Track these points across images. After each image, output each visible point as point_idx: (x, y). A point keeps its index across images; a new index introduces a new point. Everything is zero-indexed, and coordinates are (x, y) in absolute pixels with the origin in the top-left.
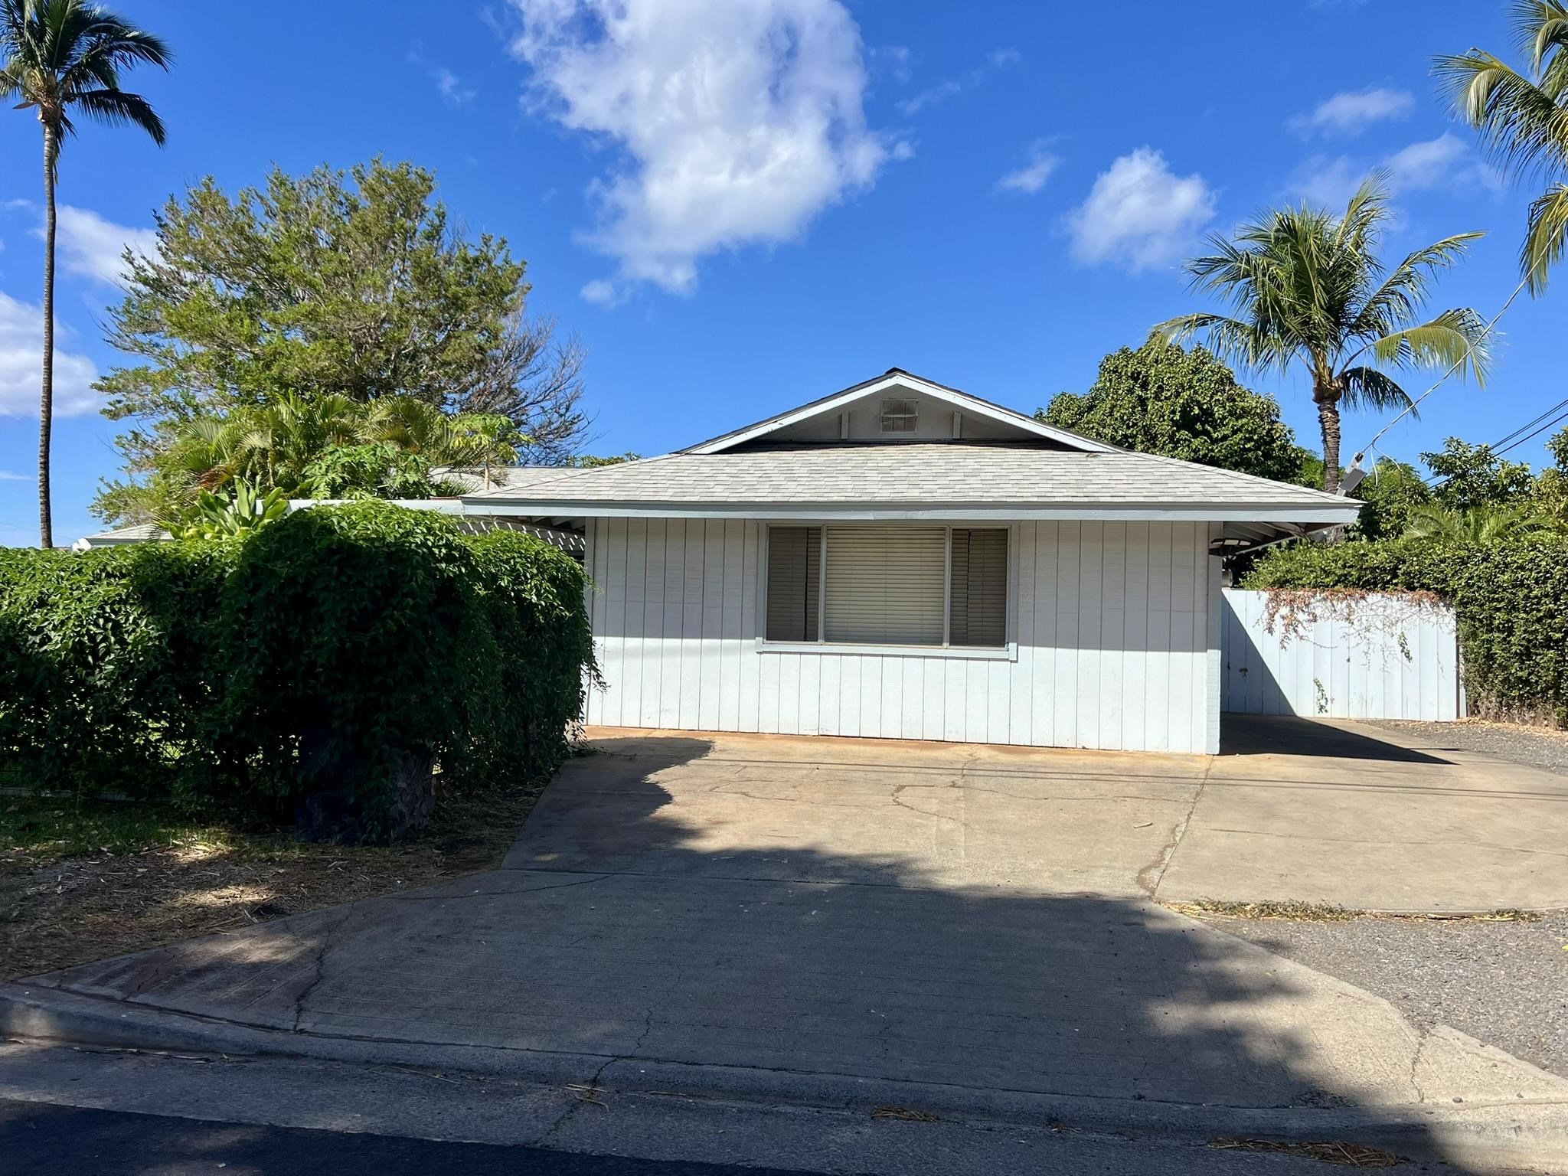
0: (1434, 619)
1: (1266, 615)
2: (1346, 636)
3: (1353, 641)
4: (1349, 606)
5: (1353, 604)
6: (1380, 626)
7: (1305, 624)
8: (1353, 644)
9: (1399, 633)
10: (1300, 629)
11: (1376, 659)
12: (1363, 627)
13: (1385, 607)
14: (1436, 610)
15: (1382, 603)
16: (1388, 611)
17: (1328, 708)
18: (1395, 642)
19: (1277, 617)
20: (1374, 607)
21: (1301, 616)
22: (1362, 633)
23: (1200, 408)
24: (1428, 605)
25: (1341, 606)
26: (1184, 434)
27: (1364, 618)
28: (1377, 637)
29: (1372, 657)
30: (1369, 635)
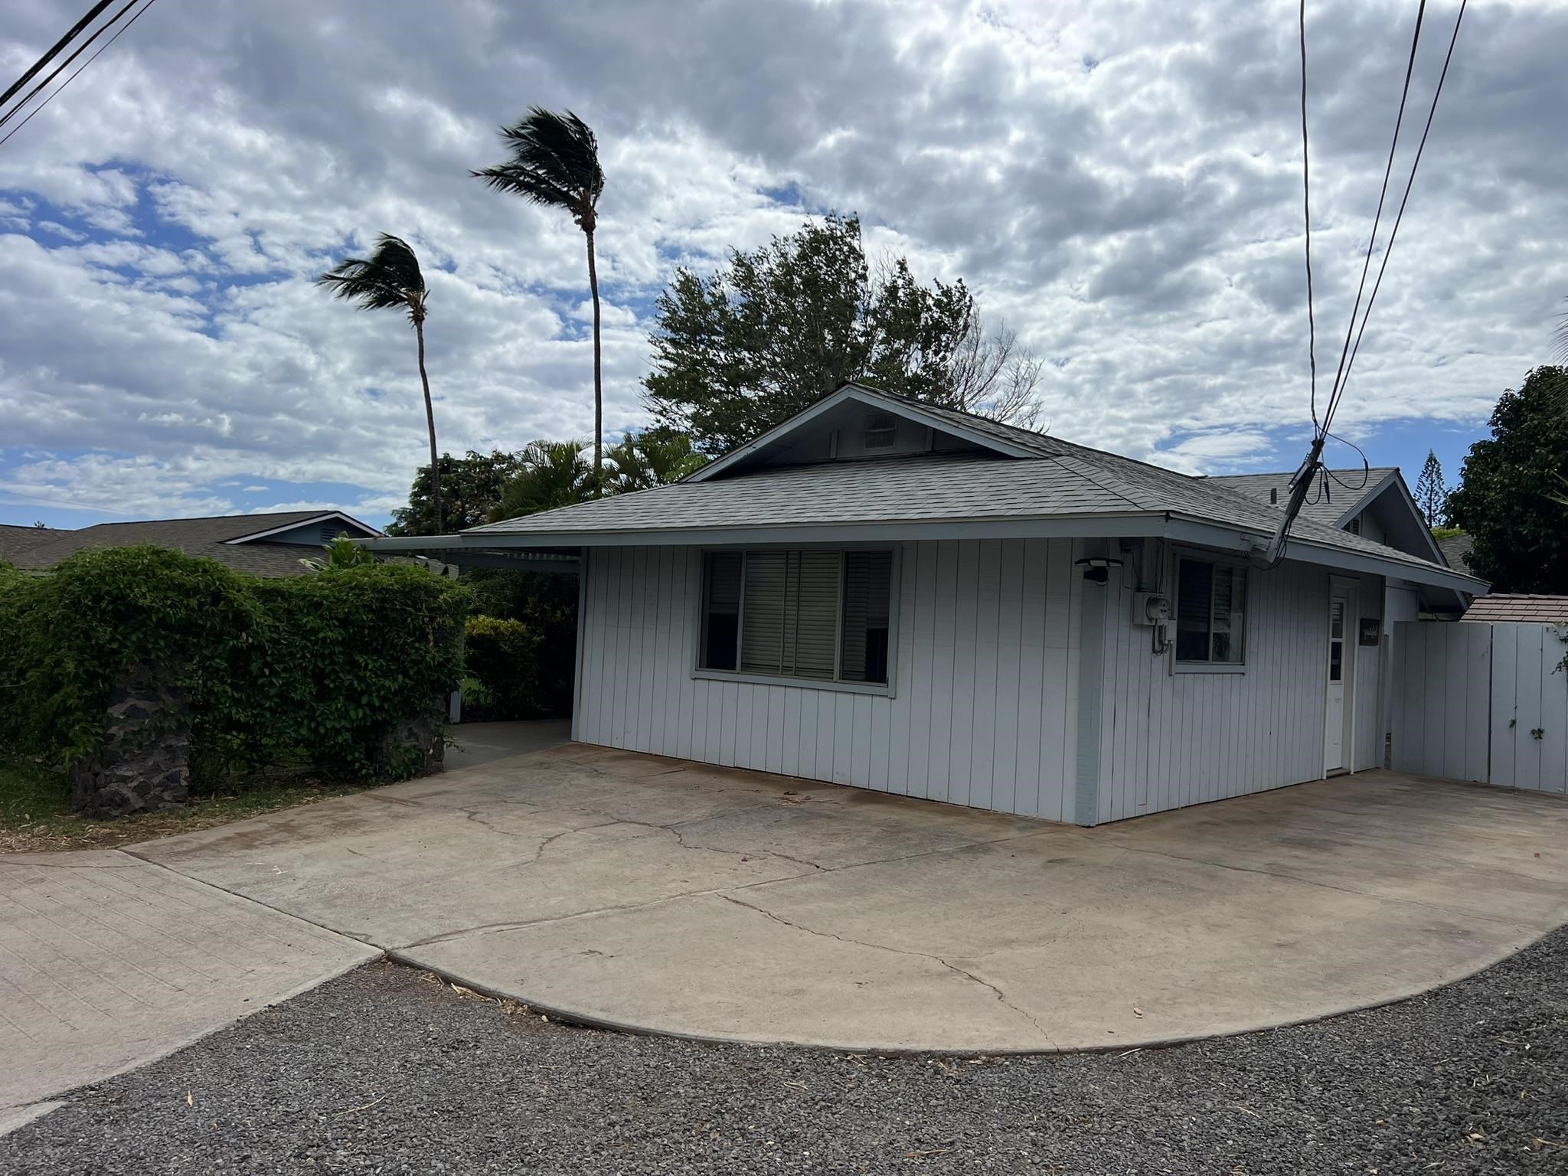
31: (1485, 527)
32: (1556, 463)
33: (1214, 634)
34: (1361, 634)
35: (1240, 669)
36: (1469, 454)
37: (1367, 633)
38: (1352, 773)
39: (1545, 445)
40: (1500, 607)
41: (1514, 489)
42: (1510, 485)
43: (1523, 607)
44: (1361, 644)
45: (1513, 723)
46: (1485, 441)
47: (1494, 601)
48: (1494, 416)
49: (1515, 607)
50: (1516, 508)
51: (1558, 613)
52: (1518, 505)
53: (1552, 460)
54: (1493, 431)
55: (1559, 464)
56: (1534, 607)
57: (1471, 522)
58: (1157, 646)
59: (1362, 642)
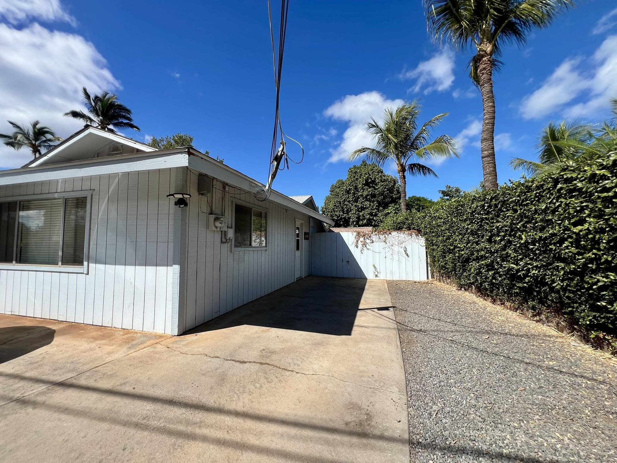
0: (417, 241)
1: (355, 241)
2: (384, 248)
3: (387, 250)
4: (385, 237)
5: (387, 236)
6: (397, 244)
7: (369, 244)
9: (404, 246)
10: (367, 246)
11: (396, 257)
12: (391, 244)
13: (398, 237)
14: (418, 237)
15: (397, 235)
16: (400, 238)
17: (378, 275)
18: (402, 250)
19: (359, 242)
20: (394, 237)
21: (368, 241)
22: (391, 247)
23: (371, 180)
24: (414, 235)
25: (382, 237)
26: (366, 187)
27: (391, 241)
28: (396, 248)
29: (394, 256)
30: (393, 248)
34: (305, 237)
35: (265, 248)
38: (303, 278)
45: (342, 260)
58: (224, 240)
59: (305, 239)
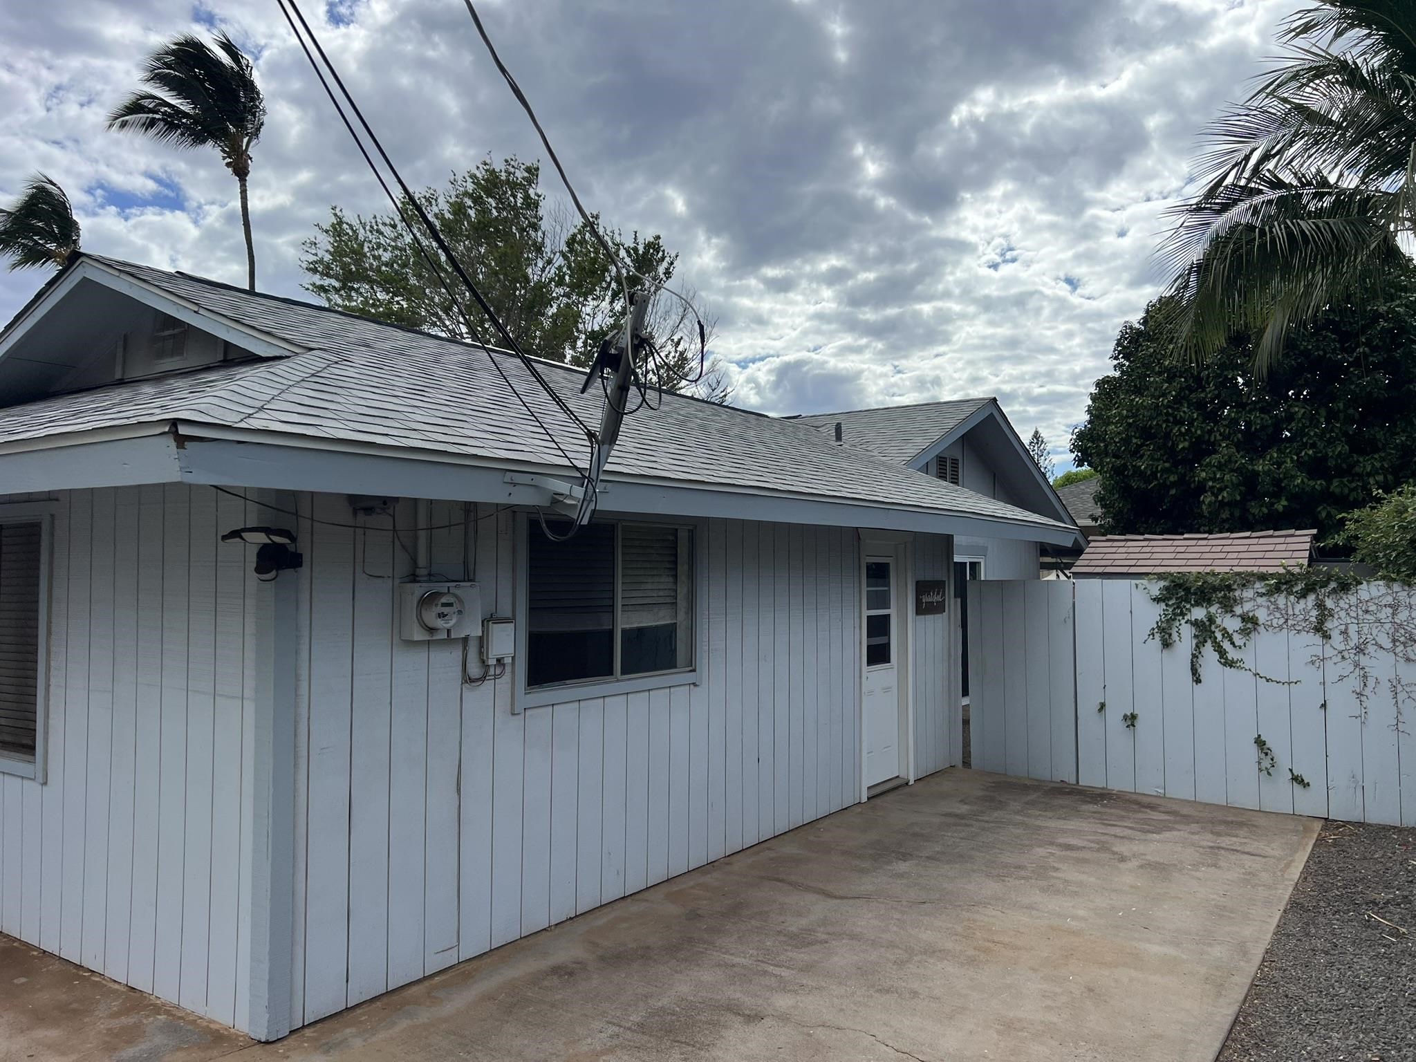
2: (1318, 661)
3: (1333, 670)
4: (1321, 606)
5: (1329, 602)
6: (1387, 643)
7: (1236, 638)
8: (1332, 675)
10: (1226, 646)
11: (1381, 707)
12: (1352, 644)
13: (1395, 608)
15: (1389, 599)
16: (1403, 616)
20: (1373, 608)
22: (1350, 656)
25: (1304, 606)
27: (1353, 629)
28: (1381, 665)
29: (1371, 703)
30: (1364, 661)
31: (1108, 463)
32: (1170, 392)
33: (624, 631)
34: (918, 602)
35: (690, 677)
36: (1093, 390)
37: (925, 599)
38: (911, 782)
39: (1160, 374)
40: (1113, 550)
41: (1131, 421)
42: (1127, 417)
43: (1138, 550)
44: (917, 613)
45: (1103, 706)
46: (1108, 377)
47: (1109, 544)
48: (1115, 350)
49: (1131, 550)
50: (1134, 441)
51: (1172, 556)
52: (1136, 438)
53: (1167, 388)
54: (1115, 366)
55: (1174, 393)
56: (1148, 550)
57: (1096, 460)
58: (474, 670)
59: (919, 611)
